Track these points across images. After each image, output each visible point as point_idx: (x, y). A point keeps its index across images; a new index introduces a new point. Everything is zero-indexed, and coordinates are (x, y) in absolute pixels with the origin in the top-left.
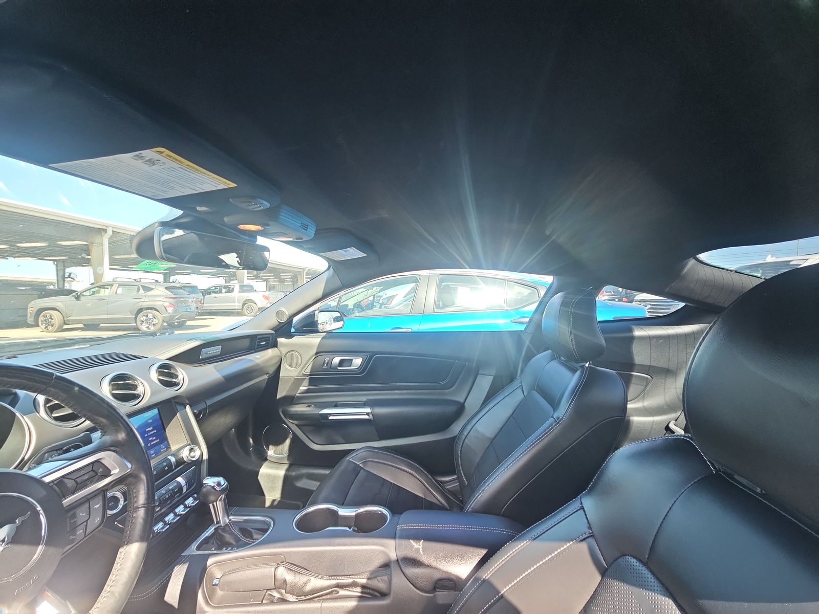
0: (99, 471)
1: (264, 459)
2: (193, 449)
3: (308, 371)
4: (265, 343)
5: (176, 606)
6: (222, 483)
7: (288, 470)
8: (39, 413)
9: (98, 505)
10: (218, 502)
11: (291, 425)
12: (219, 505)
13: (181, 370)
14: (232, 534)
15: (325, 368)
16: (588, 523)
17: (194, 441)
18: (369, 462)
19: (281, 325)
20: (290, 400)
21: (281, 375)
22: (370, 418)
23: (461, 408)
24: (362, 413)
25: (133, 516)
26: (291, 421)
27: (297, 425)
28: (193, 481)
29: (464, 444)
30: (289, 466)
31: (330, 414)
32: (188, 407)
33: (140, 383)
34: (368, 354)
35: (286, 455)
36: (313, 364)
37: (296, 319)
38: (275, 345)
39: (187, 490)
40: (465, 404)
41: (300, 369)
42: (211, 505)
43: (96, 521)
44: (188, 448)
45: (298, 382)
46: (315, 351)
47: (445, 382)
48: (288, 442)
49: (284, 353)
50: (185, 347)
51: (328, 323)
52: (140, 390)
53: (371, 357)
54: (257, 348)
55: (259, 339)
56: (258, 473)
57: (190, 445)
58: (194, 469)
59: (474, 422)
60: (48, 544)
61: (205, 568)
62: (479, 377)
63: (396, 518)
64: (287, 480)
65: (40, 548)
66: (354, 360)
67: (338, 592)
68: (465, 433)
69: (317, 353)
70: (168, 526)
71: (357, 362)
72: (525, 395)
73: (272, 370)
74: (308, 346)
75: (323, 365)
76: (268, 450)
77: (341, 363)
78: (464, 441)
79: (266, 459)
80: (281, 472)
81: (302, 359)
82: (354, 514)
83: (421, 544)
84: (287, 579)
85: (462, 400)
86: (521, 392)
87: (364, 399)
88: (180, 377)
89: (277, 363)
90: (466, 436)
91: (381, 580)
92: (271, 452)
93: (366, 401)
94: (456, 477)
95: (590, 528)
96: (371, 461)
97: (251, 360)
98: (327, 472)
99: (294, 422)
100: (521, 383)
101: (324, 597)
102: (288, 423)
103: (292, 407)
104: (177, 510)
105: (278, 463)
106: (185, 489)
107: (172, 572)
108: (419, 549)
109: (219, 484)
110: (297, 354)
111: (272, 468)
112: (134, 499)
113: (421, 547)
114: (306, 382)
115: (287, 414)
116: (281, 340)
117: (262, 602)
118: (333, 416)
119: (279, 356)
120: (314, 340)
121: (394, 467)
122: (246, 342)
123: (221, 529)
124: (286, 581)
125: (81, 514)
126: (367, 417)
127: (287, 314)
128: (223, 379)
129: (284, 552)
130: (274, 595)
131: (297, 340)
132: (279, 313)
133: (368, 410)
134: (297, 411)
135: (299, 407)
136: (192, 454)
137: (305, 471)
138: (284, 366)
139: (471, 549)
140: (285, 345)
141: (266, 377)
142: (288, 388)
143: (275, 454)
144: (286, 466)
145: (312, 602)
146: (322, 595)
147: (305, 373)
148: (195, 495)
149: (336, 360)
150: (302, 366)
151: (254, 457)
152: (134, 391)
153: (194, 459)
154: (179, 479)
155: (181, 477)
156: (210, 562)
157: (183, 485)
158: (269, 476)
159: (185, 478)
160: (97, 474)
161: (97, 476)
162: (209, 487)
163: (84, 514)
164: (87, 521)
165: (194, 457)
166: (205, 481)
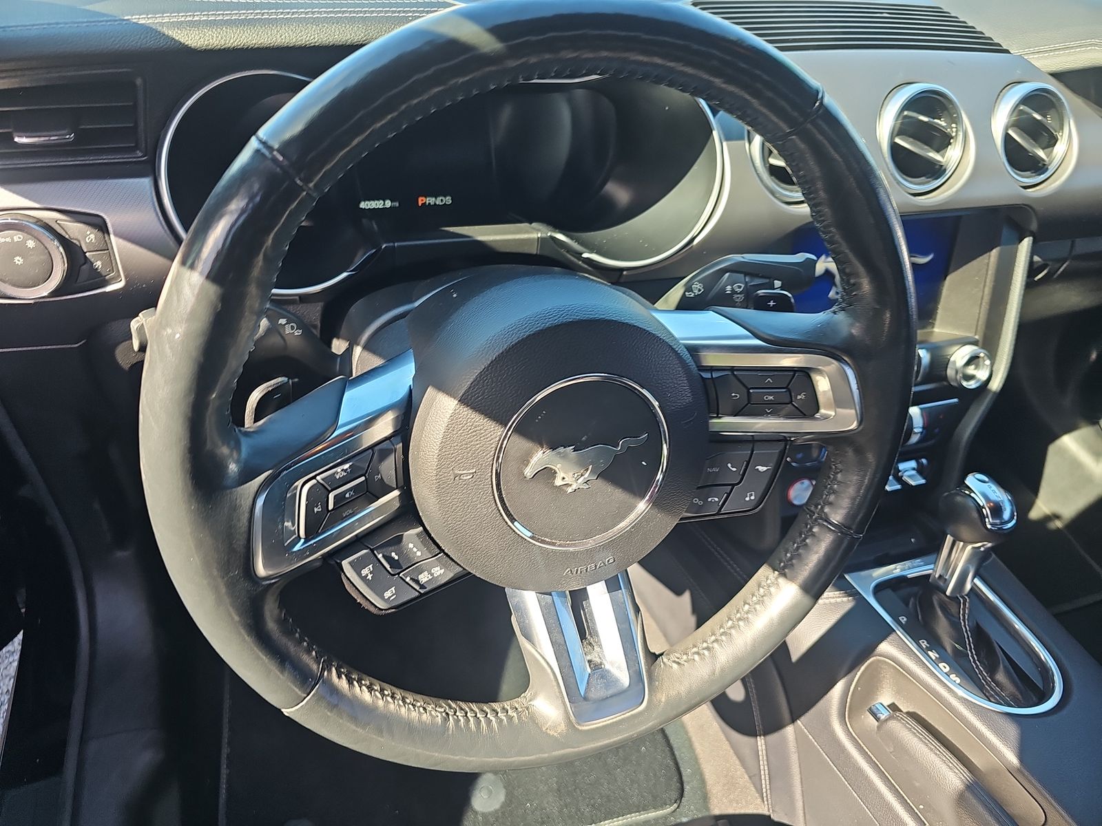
0: (799, 397)
6: (1006, 514)
8: (750, 143)
9: (765, 468)
10: (967, 548)
13: (1072, 122)
17: (989, 342)
28: (937, 430)
32: (1026, 243)
33: (961, 134)
39: (918, 443)
42: (949, 539)
43: (747, 499)
44: (968, 351)
52: (951, 156)
57: (975, 343)
60: (656, 503)
61: (870, 650)
65: (642, 506)
106: (914, 439)
109: (997, 510)
125: (729, 465)
136: (971, 370)
148: (924, 461)
152: (938, 151)
153: (965, 384)
154: (914, 411)
155: (921, 409)
156: (885, 647)
157: (915, 430)
158: (1076, 464)
159: (927, 415)
160: (791, 402)
161: (789, 405)
162: (971, 504)
163: (734, 469)
164: (733, 485)
165: (969, 378)
166: (971, 480)
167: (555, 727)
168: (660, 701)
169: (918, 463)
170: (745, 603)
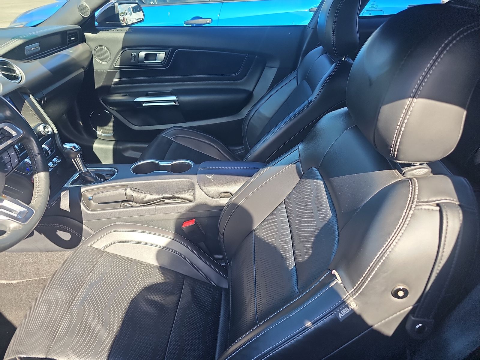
0: (6, 134)
1: (95, 137)
2: (45, 126)
3: (118, 65)
4: (74, 38)
5: (69, 211)
6: (77, 146)
7: (114, 145)
9: (13, 153)
10: (77, 158)
11: (112, 111)
12: (79, 160)
13: (16, 66)
14: (91, 176)
15: (133, 62)
16: (299, 155)
17: (44, 121)
18: (178, 137)
19: (86, 20)
20: (107, 90)
21: (95, 68)
22: (176, 105)
23: (250, 95)
24: (170, 100)
25: (35, 159)
26: (111, 108)
27: (116, 111)
28: (53, 147)
29: (250, 123)
30: (116, 142)
31: (144, 102)
32: (31, 96)
34: (170, 49)
35: (112, 134)
36: (121, 58)
37: (97, 14)
38: (83, 40)
40: (254, 93)
41: (110, 63)
42: (73, 160)
43: (16, 162)
44: (42, 126)
45: (111, 75)
46: (120, 46)
47: (237, 74)
48: (111, 124)
49: (93, 47)
50: (11, 45)
51: (128, 13)
53: (173, 52)
54: (69, 44)
55: (69, 34)
56: (92, 147)
57: (42, 124)
58: (51, 140)
59: (258, 106)
61: (80, 193)
62: (266, 69)
63: (197, 165)
64: (116, 152)
66: (158, 54)
67: (164, 201)
68: (251, 115)
69: (123, 48)
70: (52, 168)
71: (161, 55)
72: (298, 84)
73: (86, 64)
74: (114, 41)
75: (131, 59)
76: (97, 131)
77: (147, 56)
78: (250, 120)
79: (97, 138)
80: (111, 147)
81: (111, 54)
82: (170, 165)
83: (212, 176)
84: (133, 195)
85: (251, 90)
86: (296, 81)
87: (170, 89)
88: (17, 72)
89: (88, 57)
90: (252, 117)
91: (190, 194)
92: (99, 132)
93: (171, 91)
94: (243, 147)
95: (299, 157)
96: (180, 136)
97: (66, 55)
98: (147, 146)
99: (114, 108)
100: (297, 74)
101: (156, 204)
102: (109, 109)
103: (110, 97)
104: (54, 160)
105: (106, 140)
106: (50, 152)
107: (61, 195)
108: (211, 178)
109: (74, 147)
110: (105, 48)
111: (102, 144)
112: (31, 151)
113: (212, 178)
114: (118, 75)
115: (106, 102)
116: (88, 35)
117: (120, 207)
118: (146, 103)
119: (90, 51)
120: (119, 35)
121: (197, 140)
122: (58, 39)
123: (83, 174)
124: (132, 196)
125: (5, 158)
126: (174, 104)
127: (89, 9)
128: (49, 72)
129: (128, 184)
130: (126, 205)
131: (102, 34)
132: (81, 8)
133: (174, 98)
134: (114, 100)
135: (117, 97)
136: (46, 130)
137: (129, 145)
138: (96, 60)
139: (242, 178)
140: (92, 40)
141: (82, 70)
142: (103, 80)
143: (103, 133)
144: (113, 143)
145: (150, 206)
146: (155, 203)
147: (115, 66)
148: (58, 156)
149: (142, 54)
150: (112, 60)
151: (86, 136)
153: (49, 133)
154: (43, 146)
155: (44, 145)
156: (82, 190)
157: (48, 150)
158: (101, 149)
159: (47, 145)
160: (5, 136)
161: (6, 137)
162: (69, 149)
163: (7, 158)
164: (10, 161)
165: (48, 132)
166: (64, 146)
167: (20, 227)
168: (37, 209)
169: (56, 158)
170: (36, 183)
